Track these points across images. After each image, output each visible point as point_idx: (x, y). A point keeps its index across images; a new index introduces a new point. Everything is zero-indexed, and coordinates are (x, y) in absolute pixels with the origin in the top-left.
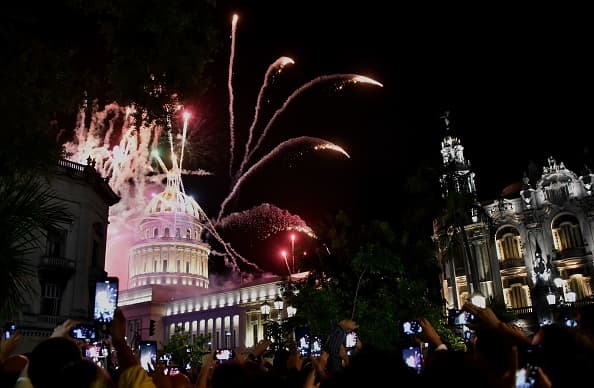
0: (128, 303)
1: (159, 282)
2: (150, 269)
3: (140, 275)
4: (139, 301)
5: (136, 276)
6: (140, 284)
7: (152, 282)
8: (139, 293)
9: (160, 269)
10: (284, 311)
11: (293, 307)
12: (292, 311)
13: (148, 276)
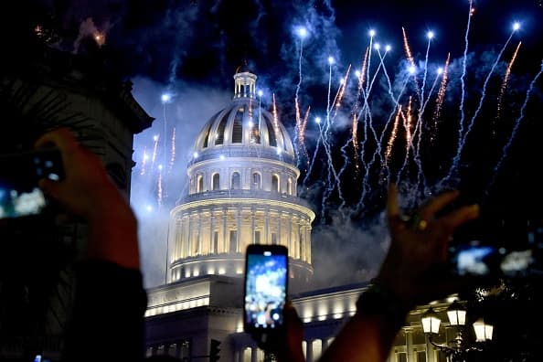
0: (166, 310)
1: (222, 272)
2: (206, 248)
3: (189, 258)
4: (186, 306)
5: (181, 261)
6: (188, 275)
7: (211, 272)
8: (189, 291)
9: (223, 246)
10: (467, 330)
11: (487, 322)
12: (483, 331)
13: (203, 260)
